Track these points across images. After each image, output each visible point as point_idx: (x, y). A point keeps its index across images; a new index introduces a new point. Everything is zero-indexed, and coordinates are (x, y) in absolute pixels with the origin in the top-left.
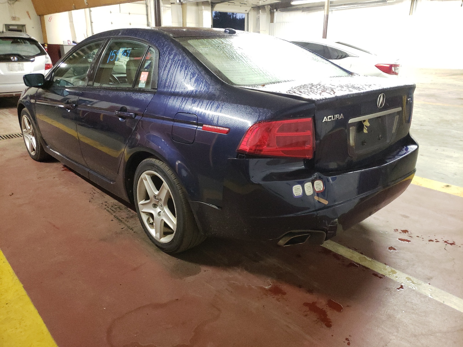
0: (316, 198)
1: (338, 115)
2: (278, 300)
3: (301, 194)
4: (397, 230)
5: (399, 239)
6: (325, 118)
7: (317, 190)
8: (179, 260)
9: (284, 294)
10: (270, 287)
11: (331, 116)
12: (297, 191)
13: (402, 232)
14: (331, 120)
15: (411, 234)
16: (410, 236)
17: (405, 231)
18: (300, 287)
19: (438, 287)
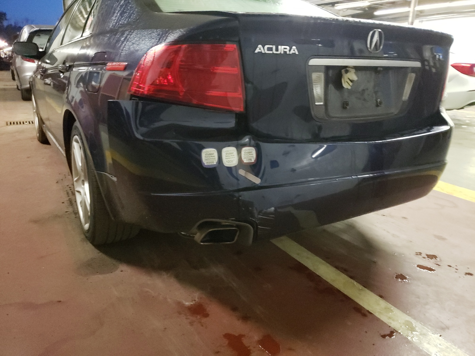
0: (242, 172)
1: (288, 47)
2: (191, 324)
3: (215, 163)
4: (420, 254)
5: (418, 266)
6: (260, 46)
7: (245, 161)
8: (101, 254)
9: (206, 315)
10: (192, 304)
11: (271, 46)
12: (209, 158)
13: (426, 257)
14: (271, 52)
15: (441, 260)
16: (437, 264)
17: (432, 257)
18: (234, 309)
19: (454, 342)
